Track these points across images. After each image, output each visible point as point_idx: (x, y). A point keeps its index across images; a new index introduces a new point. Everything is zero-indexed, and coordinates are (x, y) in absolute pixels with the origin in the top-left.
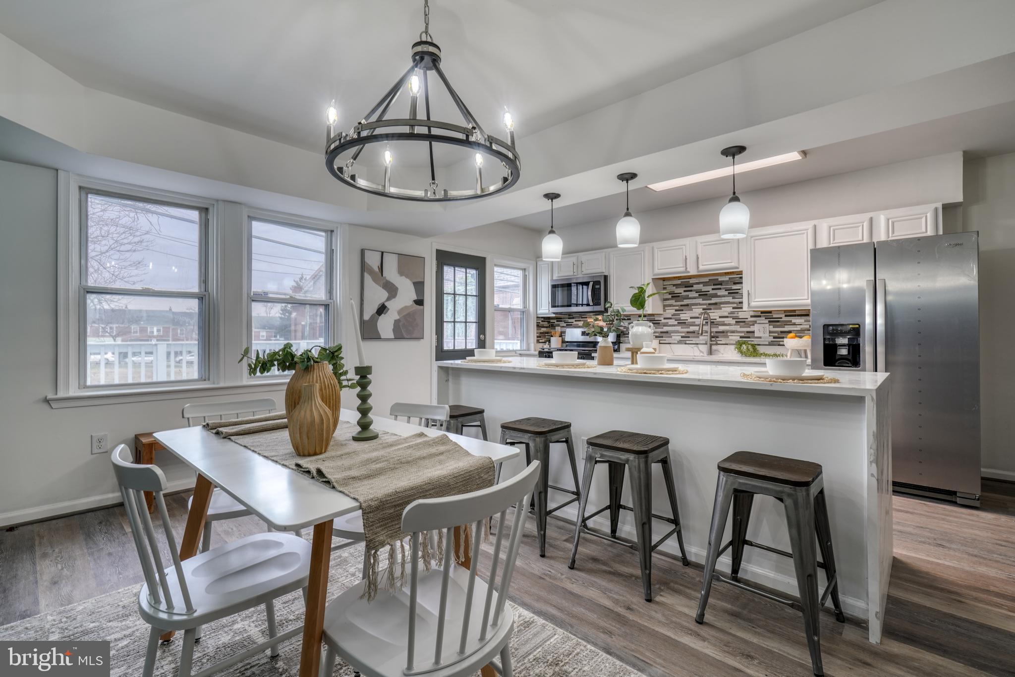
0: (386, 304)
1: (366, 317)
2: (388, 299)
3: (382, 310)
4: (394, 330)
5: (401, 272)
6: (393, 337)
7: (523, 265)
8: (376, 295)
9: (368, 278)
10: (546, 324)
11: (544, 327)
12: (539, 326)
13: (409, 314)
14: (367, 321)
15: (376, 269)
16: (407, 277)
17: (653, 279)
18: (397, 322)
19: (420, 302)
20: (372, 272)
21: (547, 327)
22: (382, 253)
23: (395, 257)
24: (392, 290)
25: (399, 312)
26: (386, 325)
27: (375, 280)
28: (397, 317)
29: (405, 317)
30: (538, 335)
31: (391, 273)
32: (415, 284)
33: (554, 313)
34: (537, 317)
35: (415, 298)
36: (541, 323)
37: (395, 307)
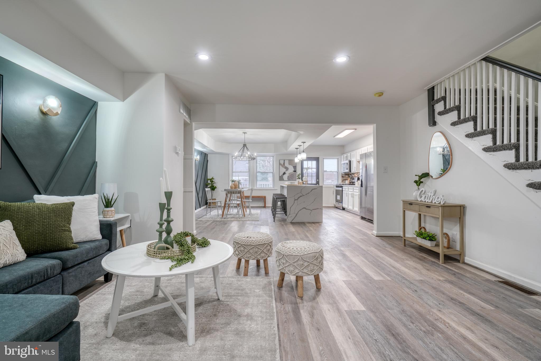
0: (285, 172)
1: (280, 175)
2: (286, 171)
3: (284, 173)
4: (287, 178)
5: (289, 164)
6: (287, 180)
7: (337, 158)
8: (283, 170)
9: (281, 166)
10: (347, 176)
11: (345, 177)
12: (342, 177)
13: (292, 174)
14: (281, 176)
15: (283, 164)
16: (291, 165)
17: (358, 161)
18: (288, 176)
19: (295, 171)
20: (281, 165)
21: (347, 177)
22: (284, 160)
23: (288, 161)
24: (287, 169)
25: (289, 174)
26: (285, 177)
27: (282, 167)
28: (289, 175)
29: (291, 175)
30: (342, 180)
31: (287, 164)
32: (293, 167)
33: (344, 173)
34: (342, 174)
35: (294, 170)
36: (344, 176)
37: (288, 173)
